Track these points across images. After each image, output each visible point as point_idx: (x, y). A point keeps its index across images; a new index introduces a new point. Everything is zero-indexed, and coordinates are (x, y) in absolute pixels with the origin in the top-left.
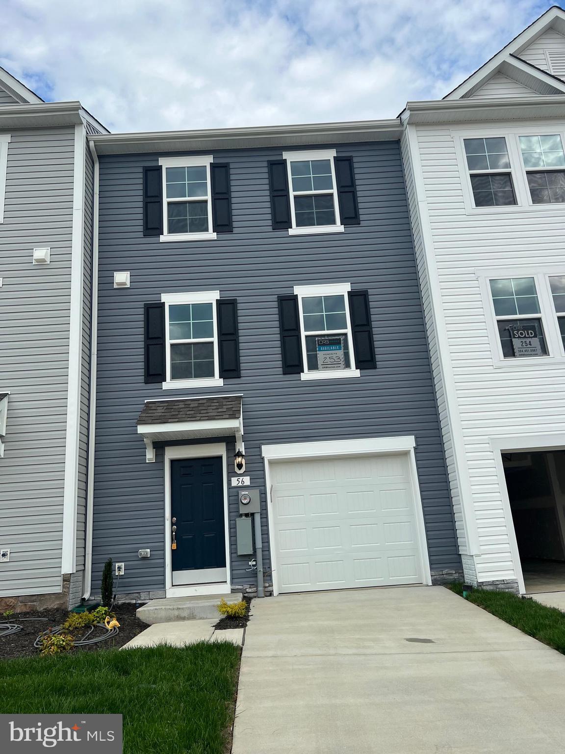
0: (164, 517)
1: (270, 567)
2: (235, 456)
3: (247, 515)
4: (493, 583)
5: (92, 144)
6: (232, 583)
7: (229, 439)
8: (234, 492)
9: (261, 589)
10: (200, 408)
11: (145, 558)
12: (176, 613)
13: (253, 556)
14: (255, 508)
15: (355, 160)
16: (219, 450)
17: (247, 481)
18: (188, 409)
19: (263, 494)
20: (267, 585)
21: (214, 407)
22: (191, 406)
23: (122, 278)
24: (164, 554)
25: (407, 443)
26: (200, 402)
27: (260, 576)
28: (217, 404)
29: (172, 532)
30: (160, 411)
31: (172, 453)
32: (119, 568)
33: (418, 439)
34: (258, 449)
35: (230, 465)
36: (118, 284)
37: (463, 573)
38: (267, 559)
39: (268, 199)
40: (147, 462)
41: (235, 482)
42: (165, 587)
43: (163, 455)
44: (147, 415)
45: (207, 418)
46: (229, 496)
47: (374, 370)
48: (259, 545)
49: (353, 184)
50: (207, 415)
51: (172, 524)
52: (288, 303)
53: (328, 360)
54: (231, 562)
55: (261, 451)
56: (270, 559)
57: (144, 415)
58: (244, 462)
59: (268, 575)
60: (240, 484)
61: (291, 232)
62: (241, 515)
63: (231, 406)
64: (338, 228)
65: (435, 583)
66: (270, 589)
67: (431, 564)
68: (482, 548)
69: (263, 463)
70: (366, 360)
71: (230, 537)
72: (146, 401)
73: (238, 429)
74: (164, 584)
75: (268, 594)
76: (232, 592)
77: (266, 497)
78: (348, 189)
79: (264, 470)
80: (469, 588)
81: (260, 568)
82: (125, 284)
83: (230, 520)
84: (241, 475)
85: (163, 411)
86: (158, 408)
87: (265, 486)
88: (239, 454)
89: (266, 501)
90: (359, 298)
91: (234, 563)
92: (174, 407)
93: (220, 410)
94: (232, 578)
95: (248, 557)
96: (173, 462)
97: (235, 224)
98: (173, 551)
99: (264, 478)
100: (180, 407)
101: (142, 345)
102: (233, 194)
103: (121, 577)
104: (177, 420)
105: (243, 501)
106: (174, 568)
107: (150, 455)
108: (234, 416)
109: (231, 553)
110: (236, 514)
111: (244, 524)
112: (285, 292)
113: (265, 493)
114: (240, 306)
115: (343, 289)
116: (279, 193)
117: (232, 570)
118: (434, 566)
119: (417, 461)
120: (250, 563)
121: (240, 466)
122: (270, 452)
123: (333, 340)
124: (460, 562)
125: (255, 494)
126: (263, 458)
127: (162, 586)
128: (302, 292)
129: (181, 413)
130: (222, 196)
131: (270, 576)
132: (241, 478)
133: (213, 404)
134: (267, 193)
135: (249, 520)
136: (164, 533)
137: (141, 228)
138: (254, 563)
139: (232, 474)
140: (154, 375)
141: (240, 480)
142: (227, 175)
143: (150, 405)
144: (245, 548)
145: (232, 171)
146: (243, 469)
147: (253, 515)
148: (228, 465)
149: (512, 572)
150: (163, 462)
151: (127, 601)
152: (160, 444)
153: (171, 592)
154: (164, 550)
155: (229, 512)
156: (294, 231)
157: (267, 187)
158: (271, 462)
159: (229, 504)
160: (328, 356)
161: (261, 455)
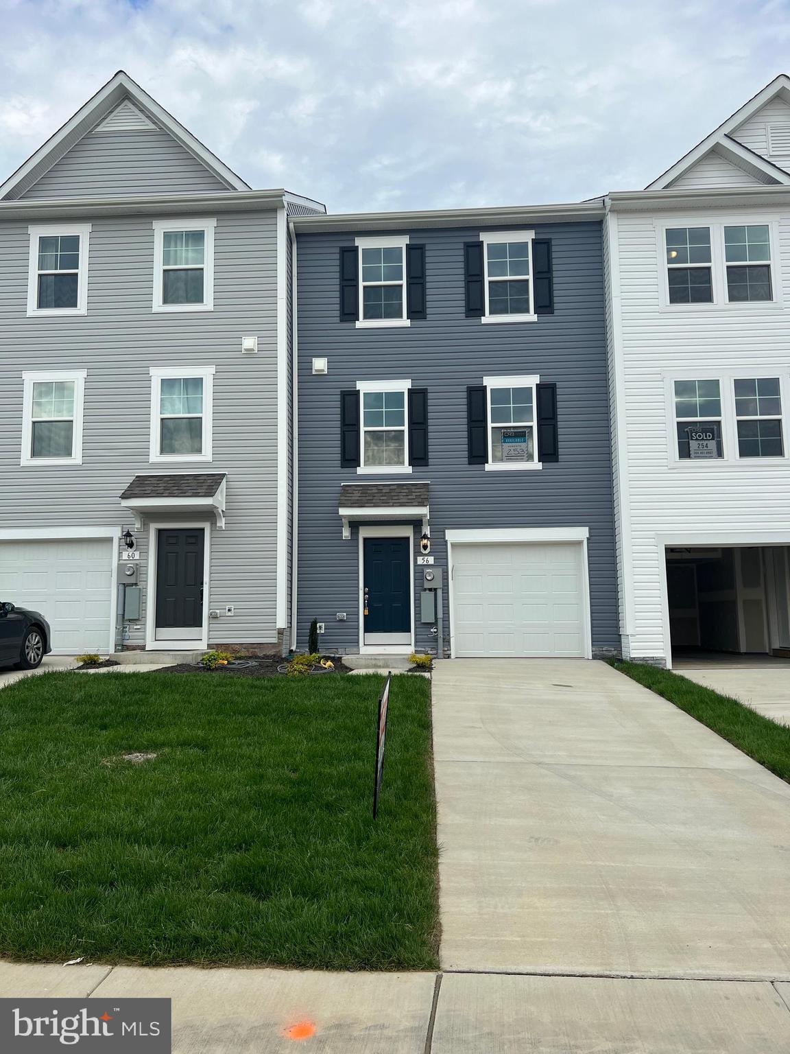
0: (358, 587)
1: (449, 635)
2: (422, 538)
3: (430, 590)
4: (643, 659)
5: (291, 225)
6: (416, 646)
7: (416, 523)
8: (420, 570)
9: (440, 651)
10: (392, 494)
11: (341, 621)
12: (374, 662)
13: (435, 624)
14: (438, 584)
15: (553, 242)
16: (407, 532)
17: (431, 560)
18: (381, 494)
19: (446, 572)
20: (446, 649)
21: (405, 494)
22: (384, 491)
23: (320, 364)
24: (358, 618)
25: (581, 533)
26: (391, 487)
27: (440, 641)
28: (407, 491)
29: (365, 600)
30: (356, 496)
31: (365, 533)
32: (320, 627)
33: (592, 531)
34: (442, 533)
35: (417, 545)
36: (316, 371)
37: (621, 650)
38: (446, 627)
39: (462, 284)
40: (344, 538)
41: (420, 561)
42: (358, 645)
43: (357, 533)
44: (346, 498)
45: (399, 504)
46: (415, 573)
47: (556, 464)
48: (440, 615)
49: (550, 270)
50: (397, 501)
51: (365, 594)
52: (476, 394)
53: (512, 452)
54: (416, 628)
55: (444, 535)
56: (449, 628)
57: (342, 498)
58: (429, 545)
59: (447, 641)
60: (425, 563)
61: (484, 320)
62: (425, 590)
63: (419, 494)
64: (532, 317)
65: (595, 657)
66: (448, 652)
67: (592, 641)
68: (637, 629)
69: (446, 545)
70: (549, 453)
71: (415, 607)
72: (342, 484)
73: (425, 515)
74: (358, 642)
75: (447, 656)
76: (415, 653)
77: (448, 576)
78: (544, 274)
79: (447, 552)
80: (621, 661)
81: (440, 635)
82: (323, 371)
83: (415, 593)
84: (426, 555)
85: (359, 495)
86: (354, 492)
87: (447, 566)
88: (425, 537)
89: (447, 579)
90: (547, 392)
91: (418, 629)
92: (369, 491)
93: (410, 497)
94: (416, 642)
95: (430, 625)
96: (365, 540)
97: (428, 311)
98: (365, 616)
99: (447, 559)
100: (373, 491)
101: (338, 430)
102: (428, 279)
103: (323, 635)
104: (372, 505)
105: (428, 578)
106: (366, 631)
107: (346, 533)
108: (422, 504)
109: (415, 621)
110: (421, 588)
111: (427, 597)
112: (474, 383)
113: (447, 572)
114: (430, 395)
115: (531, 381)
116: (473, 277)
117: (416, 635)
118: (594, 643)
119: (588, 550)
120: (432, 630)
121: (425, 547)
122: (452, 536)
123: (520, 432)
124: (620, 641)
125: (438, 572)
126: (446, 541)
127: (356, 644)
128: (492, 383)
129: (375, 498)
130: (417, 280)
131: (449, 642)
132: (426, 558)
133: (403, 491)
134: (462, 277)
135: (432, 593)
136: (358, 601)
137: (338, 313)
138: (435, 630)
139: (418, 553)
140: (350, 459)
141: (425, 560)
142: (423, 257)
143: (347, 488)
144: (428, 617)
145: (428, 253)
146: (428, 550)
147: (435, 589)
148: (415, 546)
149: (662, 651)
150: (358, 540)
151: (327, 655)
152: (355, 524)
153: (364, 650)
154: (358, 615)
155: (415, 586)
156: (488, 319)
157: (462, 271)
158: (454, 545)
159: (415, 580)
160: (512, 448)
161: (444, 538)
